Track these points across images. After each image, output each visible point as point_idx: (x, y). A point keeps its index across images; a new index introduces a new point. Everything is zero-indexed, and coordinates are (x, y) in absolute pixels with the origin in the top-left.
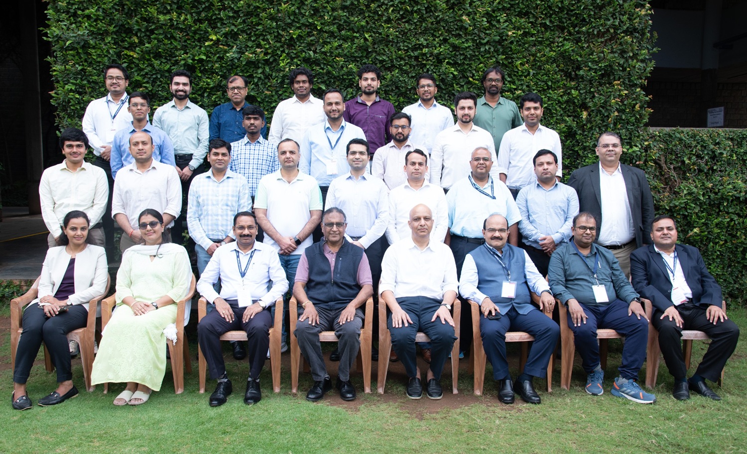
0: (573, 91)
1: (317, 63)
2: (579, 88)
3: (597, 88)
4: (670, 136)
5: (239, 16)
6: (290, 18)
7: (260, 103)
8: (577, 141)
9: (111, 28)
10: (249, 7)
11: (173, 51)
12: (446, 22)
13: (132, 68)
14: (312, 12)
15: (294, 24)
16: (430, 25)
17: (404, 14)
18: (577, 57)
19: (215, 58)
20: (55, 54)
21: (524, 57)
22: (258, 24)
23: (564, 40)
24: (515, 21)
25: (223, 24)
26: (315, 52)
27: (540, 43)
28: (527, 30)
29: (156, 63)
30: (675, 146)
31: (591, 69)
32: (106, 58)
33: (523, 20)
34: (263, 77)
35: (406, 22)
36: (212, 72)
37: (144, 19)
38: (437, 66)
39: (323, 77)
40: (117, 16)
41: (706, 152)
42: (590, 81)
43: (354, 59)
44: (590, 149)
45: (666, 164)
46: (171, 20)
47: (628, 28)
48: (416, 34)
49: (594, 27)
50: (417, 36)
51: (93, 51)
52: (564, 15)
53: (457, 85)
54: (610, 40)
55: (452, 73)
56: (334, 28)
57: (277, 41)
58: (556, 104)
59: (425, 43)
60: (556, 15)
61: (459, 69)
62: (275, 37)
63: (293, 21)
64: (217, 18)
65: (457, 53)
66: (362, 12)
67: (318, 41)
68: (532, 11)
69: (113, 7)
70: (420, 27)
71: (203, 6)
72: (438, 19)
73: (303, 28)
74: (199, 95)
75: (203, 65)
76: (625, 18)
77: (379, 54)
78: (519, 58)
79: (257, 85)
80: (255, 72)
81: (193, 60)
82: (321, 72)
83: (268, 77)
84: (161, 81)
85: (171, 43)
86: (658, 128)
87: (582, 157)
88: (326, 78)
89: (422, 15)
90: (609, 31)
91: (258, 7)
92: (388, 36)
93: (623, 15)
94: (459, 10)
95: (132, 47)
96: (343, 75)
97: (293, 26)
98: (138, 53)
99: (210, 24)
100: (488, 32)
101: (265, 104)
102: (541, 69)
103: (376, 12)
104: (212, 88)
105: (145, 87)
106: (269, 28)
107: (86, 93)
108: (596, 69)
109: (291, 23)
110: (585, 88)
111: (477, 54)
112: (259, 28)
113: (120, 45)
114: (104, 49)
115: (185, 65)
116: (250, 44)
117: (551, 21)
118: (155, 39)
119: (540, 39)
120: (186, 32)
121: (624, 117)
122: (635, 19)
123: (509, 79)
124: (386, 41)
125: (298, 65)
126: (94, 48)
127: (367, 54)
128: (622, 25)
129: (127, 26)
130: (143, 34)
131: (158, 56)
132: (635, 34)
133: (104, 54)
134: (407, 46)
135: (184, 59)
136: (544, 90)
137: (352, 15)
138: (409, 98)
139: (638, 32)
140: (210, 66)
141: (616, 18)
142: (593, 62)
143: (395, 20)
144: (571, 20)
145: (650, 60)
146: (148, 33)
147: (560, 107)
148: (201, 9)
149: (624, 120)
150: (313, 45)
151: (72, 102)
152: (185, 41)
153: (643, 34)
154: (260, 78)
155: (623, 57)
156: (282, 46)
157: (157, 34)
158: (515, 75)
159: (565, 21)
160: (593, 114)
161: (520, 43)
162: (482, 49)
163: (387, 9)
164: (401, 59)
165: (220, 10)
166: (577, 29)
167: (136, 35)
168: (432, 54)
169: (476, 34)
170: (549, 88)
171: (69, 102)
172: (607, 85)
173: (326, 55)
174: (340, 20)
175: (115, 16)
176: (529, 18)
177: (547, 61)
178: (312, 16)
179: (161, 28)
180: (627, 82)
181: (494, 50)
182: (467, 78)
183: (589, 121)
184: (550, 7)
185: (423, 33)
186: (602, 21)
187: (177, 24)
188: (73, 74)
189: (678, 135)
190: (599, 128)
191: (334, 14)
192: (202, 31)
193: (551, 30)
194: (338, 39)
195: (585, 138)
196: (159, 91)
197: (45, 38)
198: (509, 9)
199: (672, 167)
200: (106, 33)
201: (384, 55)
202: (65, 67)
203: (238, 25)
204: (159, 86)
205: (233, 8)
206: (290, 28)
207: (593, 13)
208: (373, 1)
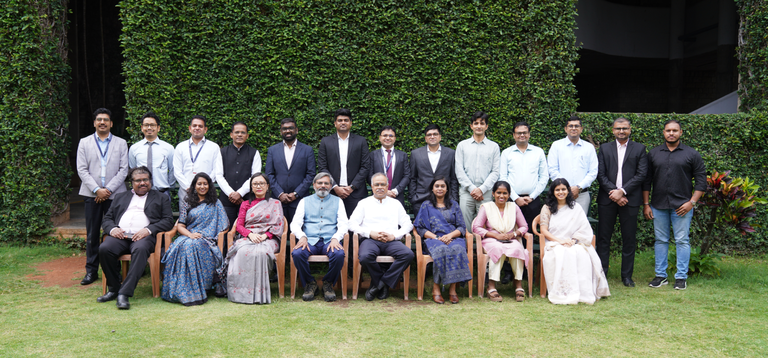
34: (281, 74)
39: (328, 73)
54: (549, 44)
62: (291, 43)
71: (237, 20)
77: (371, 56)
93: (557, 27)
103: (369, 24)
117: (503, 31)
127: (362, 55)
129: (179, 35)
130: (190, 41)
139: (569, 41)
141: (550, 30)
146: (195, 41)
154: (279, 74)
158: (476, 72)
182: (439, 74)
197: (118, 45)
199: (599, 143)
205: (259, 21)
206: (303, 36)
207: (534, 25)
208: (366, 15)
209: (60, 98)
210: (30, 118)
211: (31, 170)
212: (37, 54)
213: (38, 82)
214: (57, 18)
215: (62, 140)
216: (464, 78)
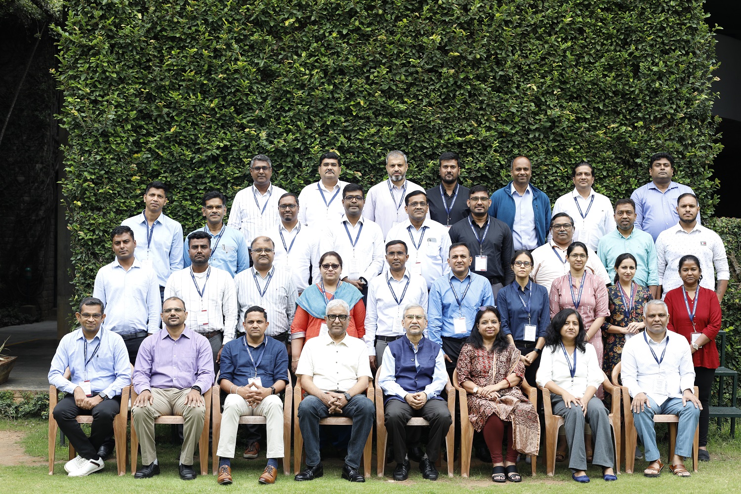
0: (631, 181)
1: (350, 150)
2: (637, 177)
9: (132, 116)
15: (326, 109)
18: (634, 143)
20: (70, 142)
21: (577, 144)
22: (288, 110)
28: (580, 115)
38: (483, 154)
39: (358, 166)
46: (193, 104)
47: (685, 113)
48: (459, 119)
49: (650, 113)
50: (461, 121)
51: (112, 139)
52: (618, 99)
54: (668, 126)
55: (499, 162)
56: (370, 113)
58: (614, 194)
59: (469, 129)
60: (610, 99)
61: (507, 157)
63: (326, 106)
65: (505, 140)
66: (400, 96)
67: (353, 127)
68: (585, 95)
70: (464, 113)
73: (337, 114)
75: (227, 154)
76: (682, 103)
79: (285, 174)
80: (283, 160)
81: (218, 148)
83: (297, 166)
88: (361, 167)
89: (466, 100)
91: (288, 92)
92: (429, 122)
93: (680, 101)
97: (326, 111)
102: (597, 157)
104: (237, 177)
110: (644, 177)
111: (525, 140)
113: (139, 132)
114: (123, 137)
117: (604, 105)
126: (113, 136)
127: (406, 140)
128: (679, 110)
129: (146, 112)
130: (163, 121)
131: (178, 142)
132: (693, 120)
139: (697, 118)
140: (235, 154)
141: (673, 103)
143: (436, 104)
145: (712, 147)
150: (347, 131)
153: (703, 120)
154: (289, 167)
161: (572, 128)
162: (531, 136)
165: (247, 95)
166: (633, 114)
170: (605, 176)
174: (377, 105)
177: (603, 148)
178: (346, 101)
179: (183, 113)
181: (544, 137)
184: (603, 91)
186: (658, 107)
187: (200, 109)
191: (371, 99)
192: (226, 116)
193: (606, 115)
194: (375, 125)
197: (61, 125)
200: (127, 120)
201: (425, 142)
202: (82, 156)
207: (648, 98)
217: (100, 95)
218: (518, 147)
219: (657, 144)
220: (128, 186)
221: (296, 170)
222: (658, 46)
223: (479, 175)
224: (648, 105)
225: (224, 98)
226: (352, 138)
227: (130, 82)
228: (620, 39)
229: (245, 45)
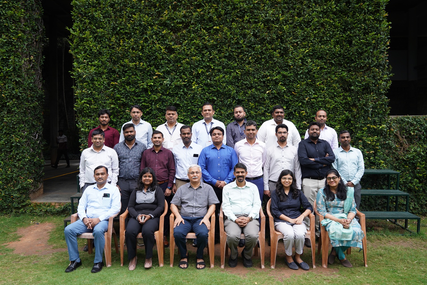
0: (348, 98)
1: (211, 85)
2: (351, 96)
3: (361, 96)
4: (402, 120)
5: (171, 63)
6: (197, 63)
7: (182, 107)
8: (352, 124)
9: (105, 71)
10: (176, 58)
11: (136, 81)
12: (279, 63)
13: (115, 91)
14: (209, 60)
16: (271, 65)
17: (257, 59)
18: (350, 79)
19: (158, 84)
20: (76, 84)
21: (321, 80)
22: (181, 67)
23: (342, 71)
24: (316, 62)
25: (162, 67)
26: (210, 80)
27: (329, 73)
28: (322, 66)
29: (128, 88)
30: (405, 125)
31: (357, 86)
32: (103, 86)
33: (319, 61)
34: (183, 94)
35: (258, 63)
36: (157, 92)
37: (122, 65)
38: (275, 86)
39: (215, 93)
40: (108, 64)
41: (423, 128)
42: (357, 92)
43: (231, 83)
44: (359, 128)
45: (400, 135)
46: (136, 65)
47: (376, 64)
48: (264, 69)
49: (358, 64)
50: (264, 71)
51: (96, 82)
52: (341, 58)
53: (286, 96)
54: (367, 70)
55: (283, 89)
56: (220, 68)
57: (190, 75)
59: (268, 74)
60: (337, 58)
61: (287, 87)
62: (189, 73)
63: (199, 64)
64: (159, 64)
66: (235, 59)
67: (212, 74)
68: (325, 57)
69: (106, 60)
70: (266, 66)
71: (152, 58)
72: (275, 61)
73: (204, 68)
74: (150, 104)
75: (152, 88)
76: (374, 59)
77: (244, 81)
78: (318, 81)
79: (180, 98)
81: (147, 85)
82: (214, 91)
83: (186, 94)
84: (130, 97)
85: (136, 77)
86: (395, 116)
87: (355, 133)
89: (267, 60)
90: (366, 66)
91: (181, 58)
92: (249, 71)
93: (373, 57)
94: (286, 57)
95: (115, 80)
96: (225, 92)
97: (199, 67)
98: (118, 83)
99: (155, 67)
100: (301, 68)
101: (185, 108)
102: (330, 86)
103: (242, 59)
104: (157, 100)
105: (122, 100)
106: (186, 68)
107: (92, 104)
108: (360, 85)
109: (197, 66)
110: (355, 96)
111: (296, 79)
112: (181, 68)
113: (110, 79)
114: (101, 81)
115: (142, 88)
116: (176, 77)
117: (334, 61)
118: (127, 75)
119: (329, 71)
120: (143, 71)
121: (376, 111)
122: (380, 59)
123: (313, 92)
124: (248, 73)
125: (202, 87)
126: (97, 81)
127: (238, 81)
128: (373, 62)
129: (113, 69)
130: (121, 73)
131: (128, 84)
132: (380, 67)
133: (101, 84)
134: (259, 76)
135: (142, 85)
136: (332, 97)
137: (230, 61)
138: (260, 103)
139: (382, 66)
140: (155, 88)
141: (370, 59)
142: (359, 82)
143: (252, 62)
144: (345, 60)
145: (389, 80)
146: (124, 73)
147: (341, 106)
148: (151, 60)
149: (376, 112)
150: (209, 76)
151: (85, 109)
152: (142, 76)
153: (384, 67)
154: (181, 94)
155: (374, 79)
156: (193, 77)
157: (128, 73)
158: (316, 90)
159: (342, 61)
160: (360, 110)
161: (319, 73)
162: (299, 77)
163: (248, 57)
164: (256, 83)
165: (161, 60)
166: (348, 65)
167: (118, 74)
168: (272, 80)
169: (295, 69)
170: (335, 96)
171: (83, 109)
172: (367, 94)
173: (216, 81)
174: (224, 64)
175: (107, 64)
176: (323, 60)
177: (333, 82)
178: (208, 61)
179: (130, 69)
180: (377, 92)
181: (305, 77)
182: (292, 92)
183: (358, 113)
184: (334, 54)
185: (267, 69)
186: (362, 61)
187: (139, 67)
188: (86, 95)
189: (407, 120)
190: (363, 117)
191: (220, 61)
192: (151, 70)
193: (335, 66)
194: (223, 73)
195: (356, 122)
196: (129, 102)
197: (72, 77)
198: (312, 55)
199: (404, 137)
200: (103, 73)
201: (247, 81)
202: (82, 91)
203: (170, 67)
204: (129, 99)
205: (168, 59)
206: (197, 68)
207: (357, 57)
208: (240, 53)
209: (36, 113)
210: (14, 128)
211: (16, 163)
212: (19, 85)
213: (20, 104)
214: (34, 61)
215: (37, 142)
216: (309, 94)
217: (89, 61)
218: (293, 82)
219: (361, 80)
220: (104, 105)
221: (185, 96)
222: (362, 31)
223: (274, 96)
224: (357, 60)
225: (150, 62)
226: (212, 80)
227: (105, 55)
228: (342, 29)
229: (160, 36)
